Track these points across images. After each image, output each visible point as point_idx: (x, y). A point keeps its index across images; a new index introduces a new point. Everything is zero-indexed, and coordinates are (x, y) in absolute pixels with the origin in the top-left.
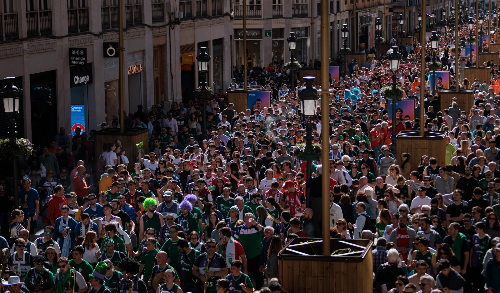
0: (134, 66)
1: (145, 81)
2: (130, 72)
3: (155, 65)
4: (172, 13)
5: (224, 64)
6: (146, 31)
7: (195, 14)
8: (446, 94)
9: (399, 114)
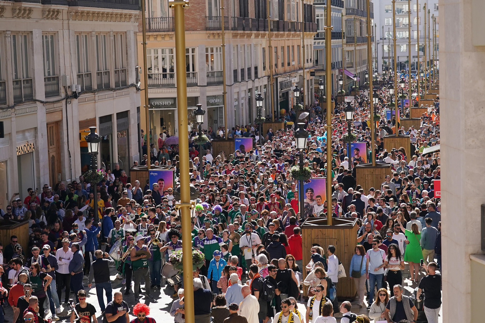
0: (25, 146)
2: (19, 152)
3: (50, 143)
4: (69, 87)
5: (130, 138)
6: (38, 107)
8: (362, 169)
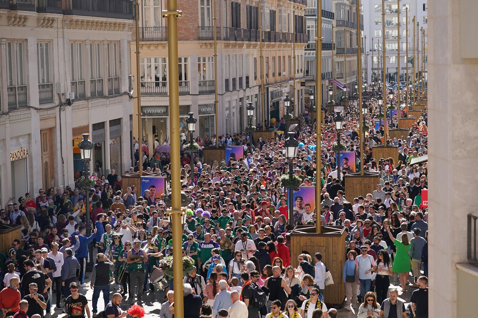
0: (18, 152)
1: (31, 167)
2: (13, 158)
6: (33, 114)
7: (88, 94)
9: (299, 203)
